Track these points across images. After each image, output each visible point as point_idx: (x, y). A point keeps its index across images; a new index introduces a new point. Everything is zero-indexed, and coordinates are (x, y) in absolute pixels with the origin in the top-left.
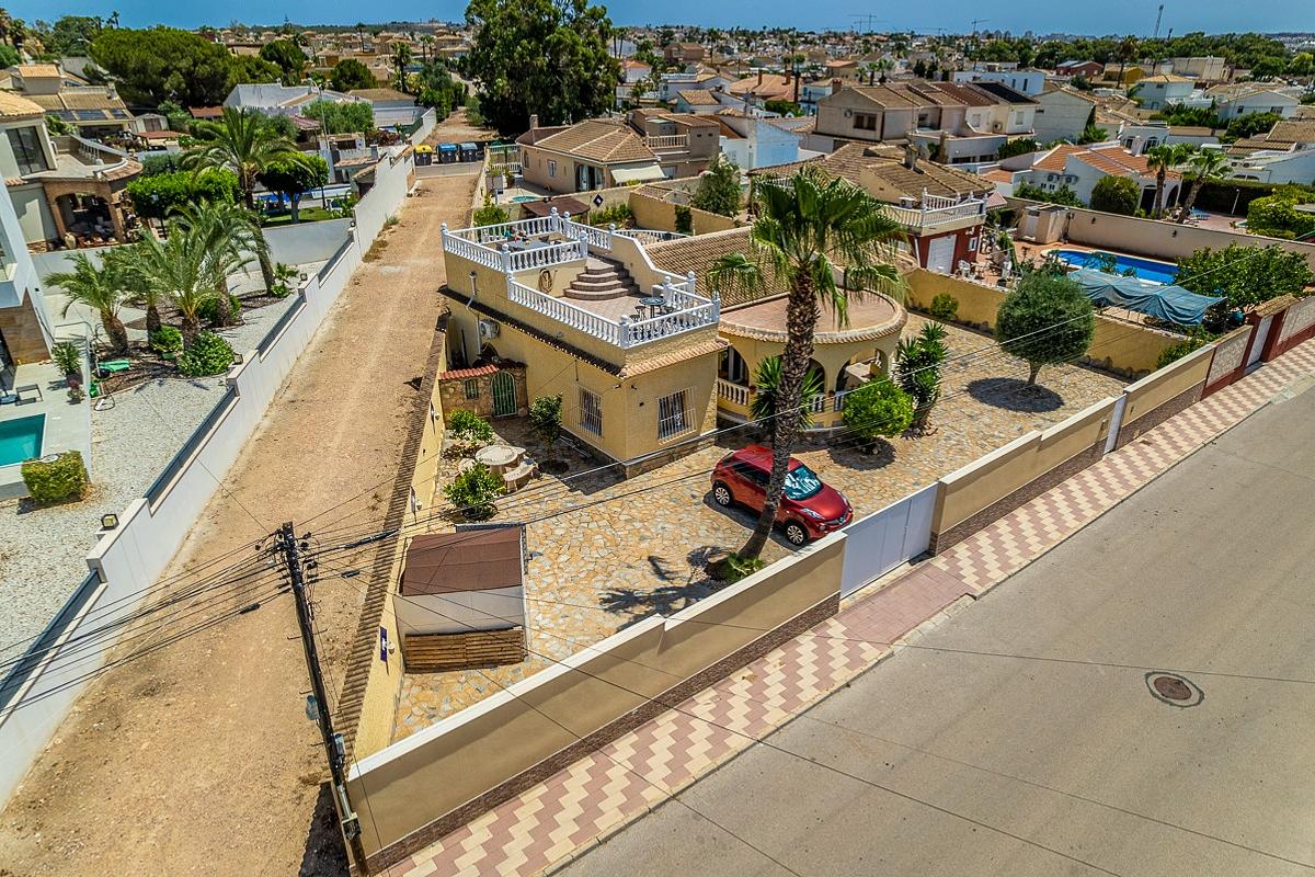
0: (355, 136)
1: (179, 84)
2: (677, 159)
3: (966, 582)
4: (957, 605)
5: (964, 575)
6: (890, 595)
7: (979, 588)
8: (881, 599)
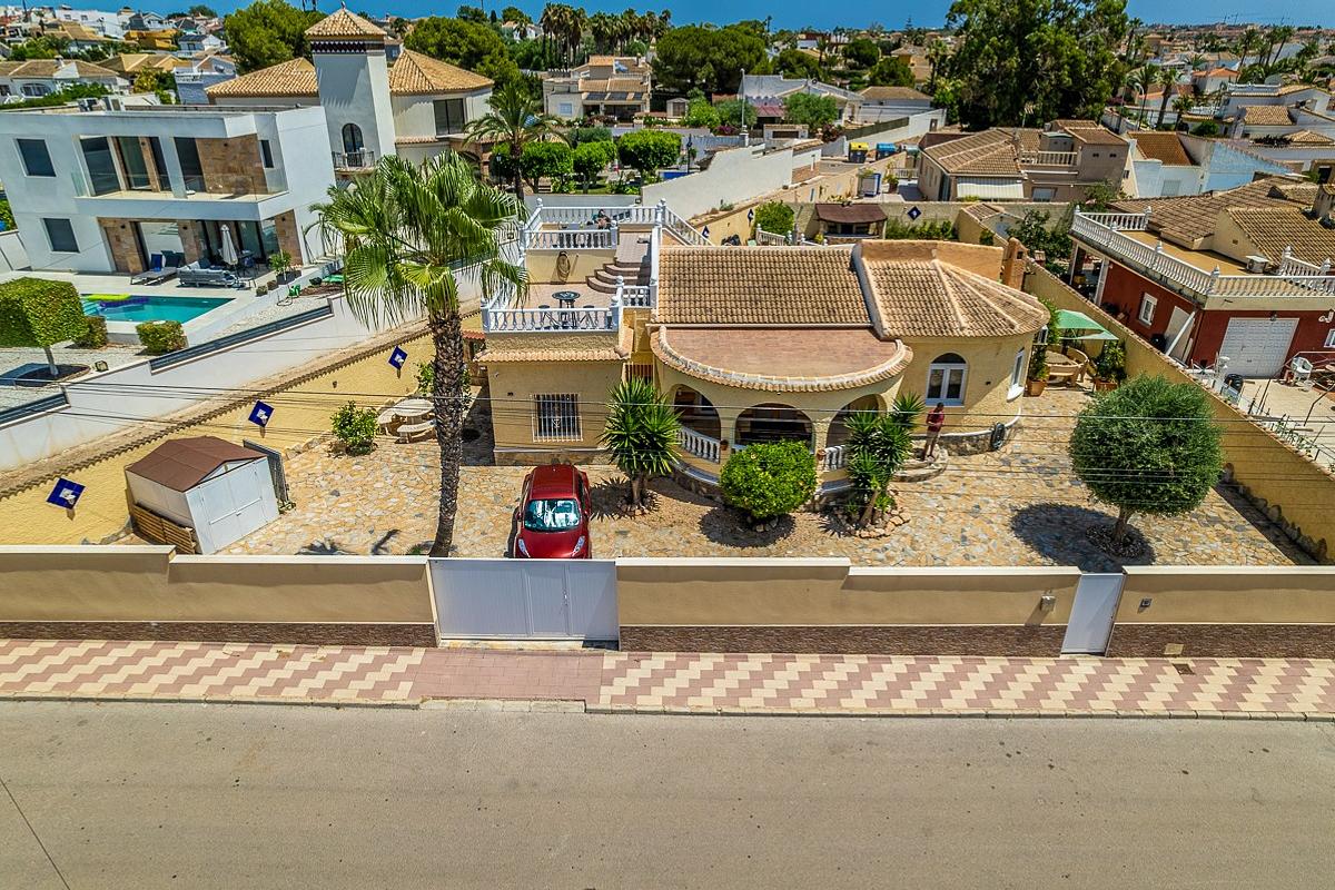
0: (799, 127)
1: (709, 73)
2: (1053, 180)
3: (604, 689)
4: (556, 706)
5: (614, 683)
6: (511, 660)
7: (604, 703)
8: (498, 658)
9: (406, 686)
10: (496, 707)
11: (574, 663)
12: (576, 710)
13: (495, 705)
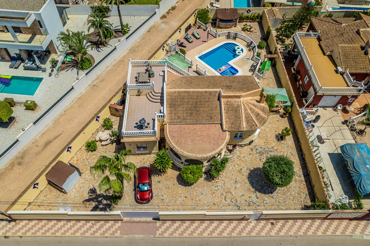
3: (157, 232)
4: (148, 236)
5: (159, 230)
6: (139, 224)
7: (158, 235)
8: (136, 224)
9: (119, 232)
10: (137, 237)
11: (151, 224)
12: (152, 237)
13: (136, 236)
